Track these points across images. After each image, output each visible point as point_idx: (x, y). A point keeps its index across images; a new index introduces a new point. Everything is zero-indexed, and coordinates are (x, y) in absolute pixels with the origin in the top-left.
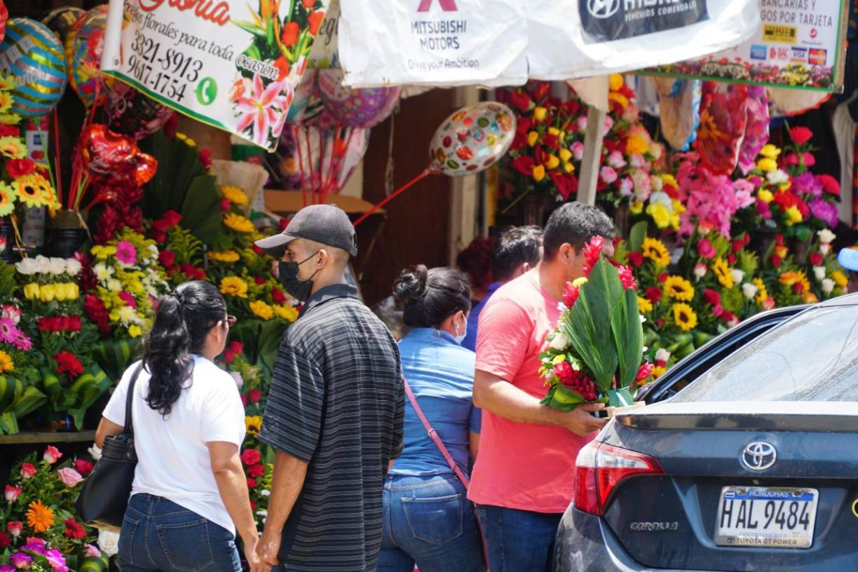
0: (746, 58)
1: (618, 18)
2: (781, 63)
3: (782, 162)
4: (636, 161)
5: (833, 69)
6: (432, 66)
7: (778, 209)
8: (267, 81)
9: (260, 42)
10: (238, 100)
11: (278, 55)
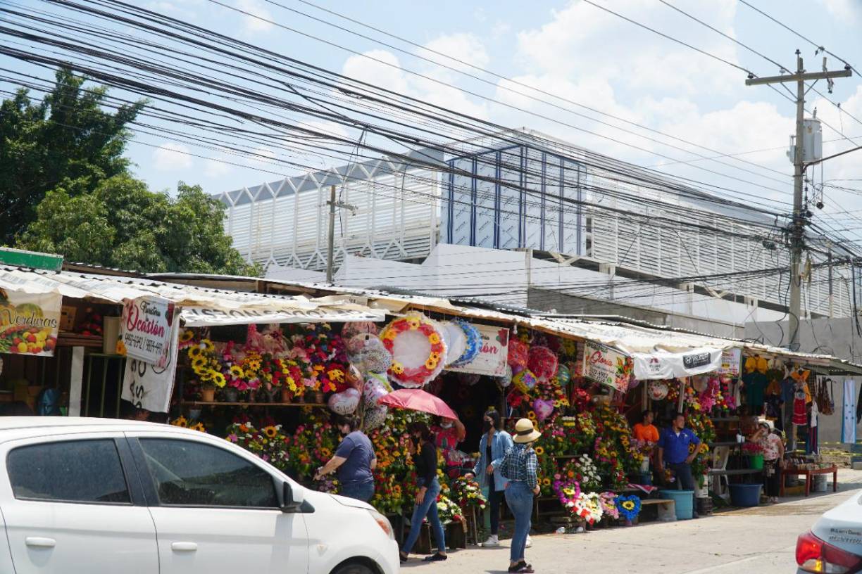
0: (717, 371)
1: (692, 363)
2: (727, 372)
3: (722, 394)
4: (690, 395)
5: (738, 375)
6: (654, 375)
7: (722, 405)
8: (622, 378)
9: (619, 370)
10: (616, 382)
11: (624, 373)
